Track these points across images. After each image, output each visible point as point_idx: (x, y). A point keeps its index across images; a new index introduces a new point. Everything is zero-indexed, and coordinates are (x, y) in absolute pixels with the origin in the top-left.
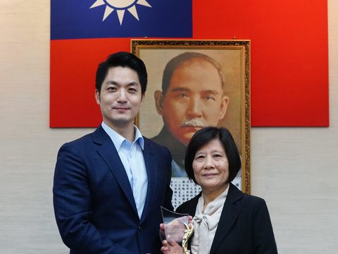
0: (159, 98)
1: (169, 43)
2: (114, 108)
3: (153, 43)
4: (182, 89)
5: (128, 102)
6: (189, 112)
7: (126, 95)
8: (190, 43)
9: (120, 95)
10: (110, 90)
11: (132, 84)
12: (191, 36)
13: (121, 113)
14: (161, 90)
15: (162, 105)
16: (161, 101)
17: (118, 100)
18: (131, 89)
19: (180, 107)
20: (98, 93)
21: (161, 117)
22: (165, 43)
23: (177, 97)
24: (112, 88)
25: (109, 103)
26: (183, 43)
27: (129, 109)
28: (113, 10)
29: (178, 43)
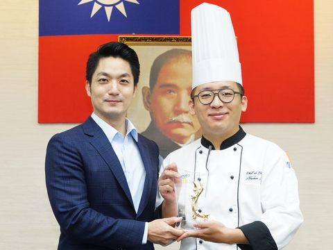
0: (146, 93)
1: (156, 40)
2: (106, 101)
3: (140, 40)
4: (169, 85)
5: (120, 95)
6: (176, 108)
7: (117, 87)
8: (178, 40)
9: (112, 87)
10: (102, 82)
11: (124, 76)
12: (178, 33)
13: (113, 105)
14: (149, 87)
15: (150, 101)
16: (149, 96)
17: (110, 92)
18: (123, 81)
19: (167, 103)
20: (89, 85)
21: (148, 112)
22: (153, 40)
23: (164, 93)
24: (104, 80)
25: (100, 96)
26: (170, 40)
27: (121, 101)
28: (101, 6)
29: (166, 40)
